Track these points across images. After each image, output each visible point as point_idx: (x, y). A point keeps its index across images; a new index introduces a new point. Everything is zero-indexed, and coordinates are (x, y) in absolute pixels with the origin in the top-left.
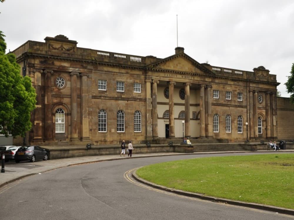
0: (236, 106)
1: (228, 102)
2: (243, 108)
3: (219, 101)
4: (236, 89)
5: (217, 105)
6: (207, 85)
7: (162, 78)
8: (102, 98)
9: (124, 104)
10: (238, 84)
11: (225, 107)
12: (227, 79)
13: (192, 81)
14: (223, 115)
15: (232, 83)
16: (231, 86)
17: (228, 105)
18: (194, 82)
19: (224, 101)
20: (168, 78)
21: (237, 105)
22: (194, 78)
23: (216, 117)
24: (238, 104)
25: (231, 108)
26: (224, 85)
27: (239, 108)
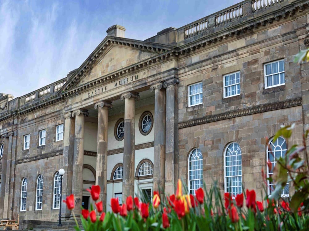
0: (257, 111)
1: (230, 105)
2: (283, 108)
3: (202, 110)
4: (257, 56)
5: (195, 125)
6: (163, 82)
7: (84, 103)
8: (24, 160)
9: (43, 165)
10: (262, 37)
11: (221, 122)
12: (216, 40)
13: (131, 86)
14: (212, 148)
15: (240, 43)
16: (237, 55)
17: (228, 113)
18: (136, 86)
19: (218, 106)
20: (92, 99)
21: (258, 107)
22: (137, 77)
23: (197, 158)
24: (266, 102)
25: (237, 120)
26: (214, 63)
27: (267, 115)
